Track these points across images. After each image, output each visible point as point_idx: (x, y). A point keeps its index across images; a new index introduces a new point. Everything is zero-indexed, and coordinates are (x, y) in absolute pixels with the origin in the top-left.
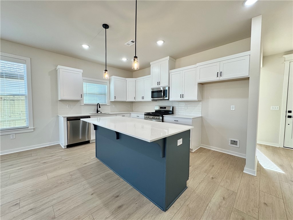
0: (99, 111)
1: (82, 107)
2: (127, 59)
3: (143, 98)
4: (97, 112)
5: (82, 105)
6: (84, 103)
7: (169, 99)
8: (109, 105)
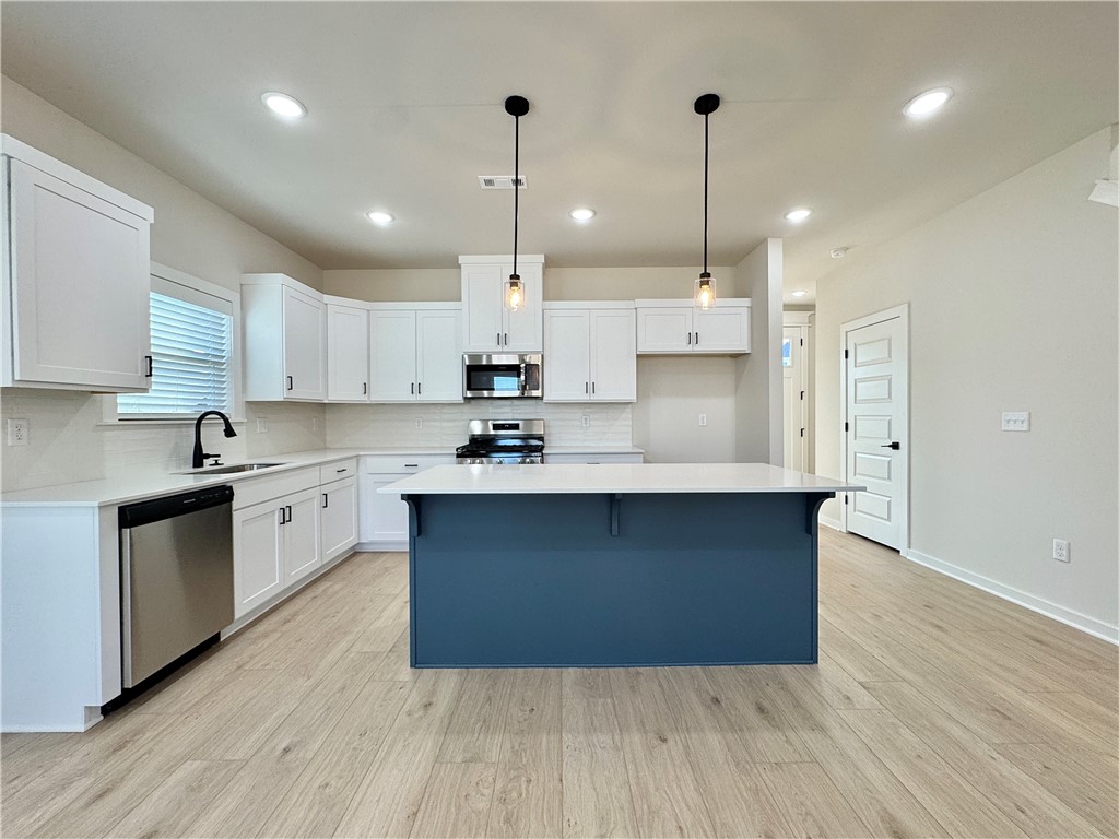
0: (208, 456)
1: (108, 434)
3: (416, 388)
4: (198, 464)
6: (119, 409)
7: (542, 398)
8: (240, 420)
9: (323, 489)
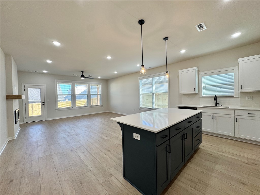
4: (216, 105)
5: (200, 97)
6: (203, 95)
8: (238, 97)
9: (236, 117)
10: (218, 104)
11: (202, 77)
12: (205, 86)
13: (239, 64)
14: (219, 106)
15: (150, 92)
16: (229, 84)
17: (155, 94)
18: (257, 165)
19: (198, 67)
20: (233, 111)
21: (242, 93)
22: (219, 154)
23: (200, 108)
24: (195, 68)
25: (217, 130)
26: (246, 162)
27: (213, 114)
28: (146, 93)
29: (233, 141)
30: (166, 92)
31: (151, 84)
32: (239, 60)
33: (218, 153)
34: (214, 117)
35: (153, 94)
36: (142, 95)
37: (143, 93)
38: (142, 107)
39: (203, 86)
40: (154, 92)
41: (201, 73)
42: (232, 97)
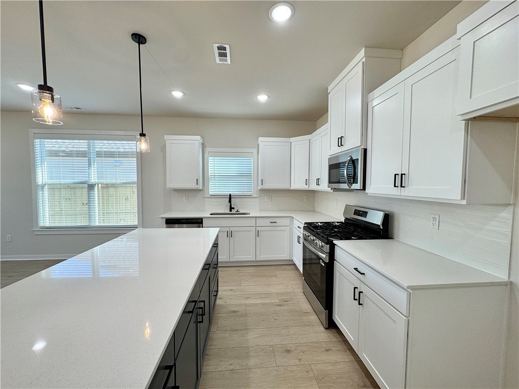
1: (207, 199)
2: (269, 97)
4: (231, 211)
5: (206, 196)
6: (210, 193)
7: (363, 190)
8: (256, 196)
9: (258, 229)
10: (234, 208)
11: (210, 158)
12: (214, 176)
13: (258, 145)
14: (235, 212)
15: (78, 181)
16: (246, 176)
17: (98, 186)
18: (288, 303)
19: (203, 137)
20: (253, 221)
21: (262, 190)
22: (246, 305)
23: (208, 219)
24: (199, 138)
25: (234, 256)
26: (276, 304)
27: (228, 229)
28: (63, 181)
29: (254, 268)
30: (133, 183)
31: (83, 154)
32: (260, 139)
33: (244, 302)
34: (229, 234)
35: (91, 187)
36: (46, 187)
37: (51, 181)
38: (47, 224)
39: (210, 174)
40: (93, 180)
41: (208, 150)
42: (249, 196)
